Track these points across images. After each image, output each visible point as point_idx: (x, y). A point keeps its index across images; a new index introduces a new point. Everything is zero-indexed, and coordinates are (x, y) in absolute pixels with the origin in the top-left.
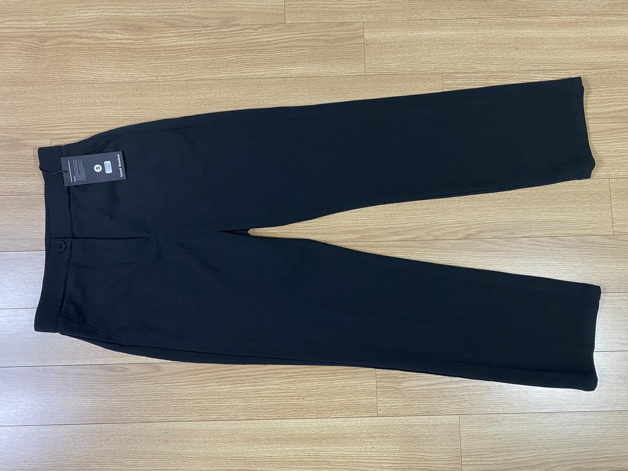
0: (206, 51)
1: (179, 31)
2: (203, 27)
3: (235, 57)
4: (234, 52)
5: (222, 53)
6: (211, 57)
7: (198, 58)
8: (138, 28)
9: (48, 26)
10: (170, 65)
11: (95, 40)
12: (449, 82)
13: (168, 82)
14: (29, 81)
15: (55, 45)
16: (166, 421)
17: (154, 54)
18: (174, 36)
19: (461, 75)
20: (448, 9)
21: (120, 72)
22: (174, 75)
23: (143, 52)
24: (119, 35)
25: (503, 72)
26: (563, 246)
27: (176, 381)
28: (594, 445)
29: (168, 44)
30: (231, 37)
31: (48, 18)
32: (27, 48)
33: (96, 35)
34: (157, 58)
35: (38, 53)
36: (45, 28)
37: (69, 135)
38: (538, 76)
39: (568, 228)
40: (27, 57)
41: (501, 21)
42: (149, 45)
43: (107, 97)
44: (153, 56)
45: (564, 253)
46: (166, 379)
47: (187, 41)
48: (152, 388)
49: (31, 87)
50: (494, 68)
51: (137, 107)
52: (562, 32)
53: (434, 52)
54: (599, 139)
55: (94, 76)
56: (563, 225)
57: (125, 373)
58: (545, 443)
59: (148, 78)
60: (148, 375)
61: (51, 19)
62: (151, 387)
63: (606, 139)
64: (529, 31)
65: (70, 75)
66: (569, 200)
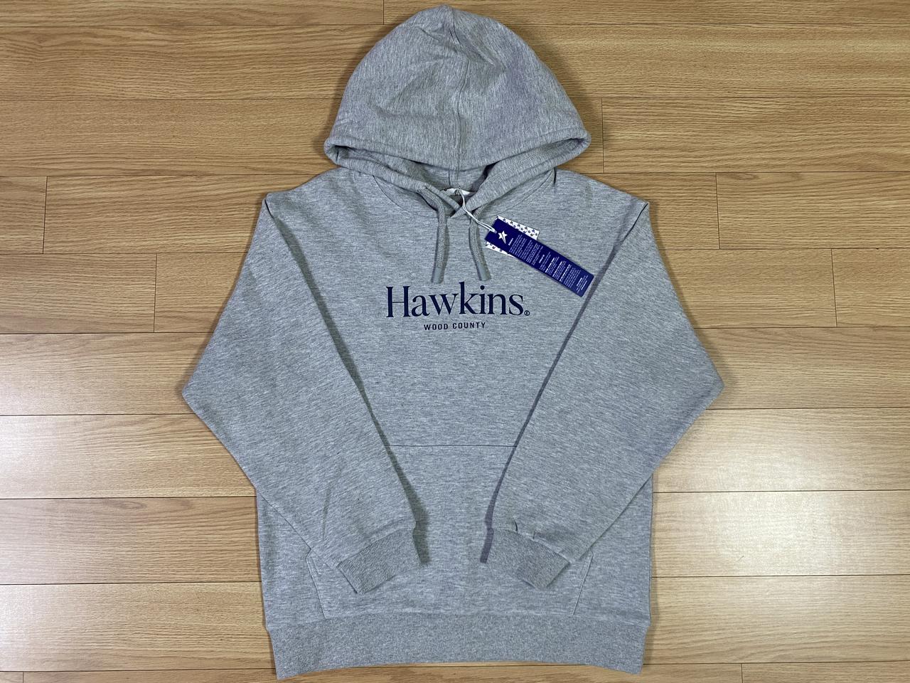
0: (273, 59)
1: (234, 30)
2: (269, 26)
3: (313, 68)
4: (311, 61)
5: (295, 62)
6: (277, 68)
7: (259, 68)
8: (175, 24)
9: (51, 19)
10: (220, 78)
11: (116, 40)
12: (611, 110)
13: (217, 102)
14: (20, 95)
15: (58, 46)
16: (198, 580)
17: (198, 61)
18: (227, 38)
19: (628, 101)
20: (610, 10)
21: (149, 85)
22: (225, 92)
23: (183, 58)
24: (150, 34)
25: (686, 98)
26: (765, 341)
27: (214, 524)
28: (808, 625)
29: (218, 49)
30: (308, 40)
31: (50, 8)
32: (19, 49)
33: (116, 32)
34: (203, 67)
35: (33, 57)
36: (46, 21)
37: (73, 172)
38: (735, 105)
39: (774, 316)
40: (19, 61)
41: (683, 28)
42: (192, 48)
43: (130, 119)
44: (198, 64)
45: (769, 350)
46: (201, 520)
47: (245, 44)
48: (178, 534)
49: (22, 104)
50: (673, 93)
51: (171, 134)
52: (768, 47)
53: (590, 69)
54: (818, 194)
55: (113, 90)
56: (766, 312)
57: (141, 511)
58: (738, 620)
59: (189, 95)
60: (173, 514)
61: (55, 9)
62: (177, 532)
63: (829, 193)
64: (722, 44)
65: (78, 88)
66: (776, 277)
